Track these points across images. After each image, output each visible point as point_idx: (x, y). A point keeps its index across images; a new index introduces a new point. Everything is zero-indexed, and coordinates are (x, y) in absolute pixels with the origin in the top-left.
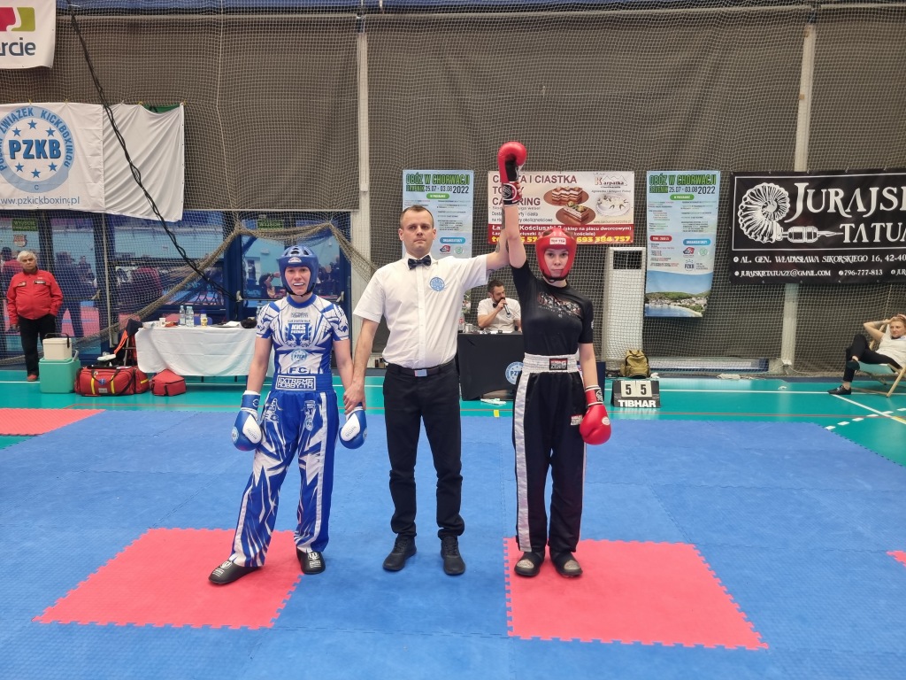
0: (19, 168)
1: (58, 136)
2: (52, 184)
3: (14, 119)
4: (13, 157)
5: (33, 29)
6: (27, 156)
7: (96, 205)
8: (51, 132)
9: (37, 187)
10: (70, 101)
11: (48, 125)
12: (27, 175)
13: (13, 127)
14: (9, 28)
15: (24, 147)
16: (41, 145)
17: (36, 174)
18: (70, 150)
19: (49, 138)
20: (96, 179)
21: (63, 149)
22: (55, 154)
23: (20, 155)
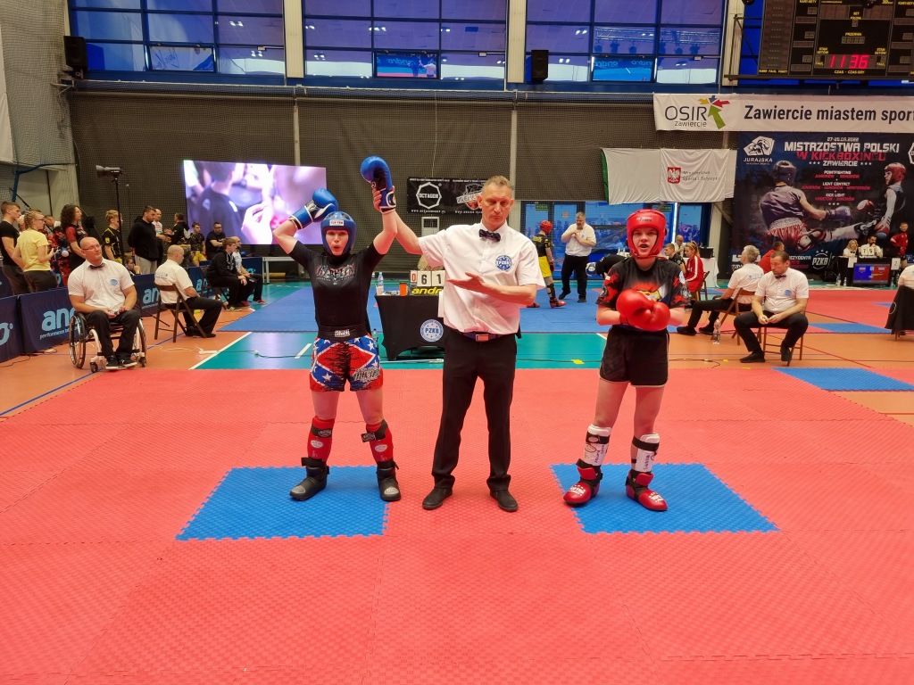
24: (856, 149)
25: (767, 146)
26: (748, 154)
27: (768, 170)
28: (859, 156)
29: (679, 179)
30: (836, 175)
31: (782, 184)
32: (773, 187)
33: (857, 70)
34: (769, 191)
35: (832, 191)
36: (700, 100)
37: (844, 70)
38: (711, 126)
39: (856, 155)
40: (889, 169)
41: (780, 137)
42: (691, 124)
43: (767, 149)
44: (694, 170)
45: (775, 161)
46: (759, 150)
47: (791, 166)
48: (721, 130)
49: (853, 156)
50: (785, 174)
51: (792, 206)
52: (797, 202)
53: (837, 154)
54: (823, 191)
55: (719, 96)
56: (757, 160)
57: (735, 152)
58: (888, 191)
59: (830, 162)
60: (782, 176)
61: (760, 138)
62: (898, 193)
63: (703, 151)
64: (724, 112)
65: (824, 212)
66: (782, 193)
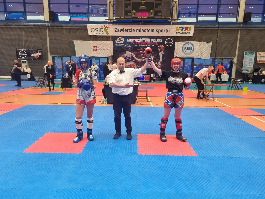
0: (186, 51)
1: (192, 46)
2: (190, 54)
3: (186, 44)
4: (185, 50)
5: (190, 30)
6: (187, 49)
7: (197, 57)
8: (191, 46)
9: (188, 54)
10: (195, 41)
11: (191, 45)
12: (187, 52)
13: (185, 45)
14: (187, 30)
15: (187, 48)
16: (189, 48)
17: (188, 52)
18: (194, 49)
19: (190, 47)
20: (197, 53)
21: (193, 48)
22: (191, 49)
23: (186, 49)
24: (149, 41)
25: (122, 40)
26: (117, 43)
27: (123, 47)
28: (150, 43)
29: (96, 50)
30: (143, 49)
31: (127, 51)
32: (125, 52)
33: (145, 17)
34: (124, 53)
35: (143, 54)
36: (101, 26)
37: (141, 17)
38: (105, 34)
39: (149, 43)
40: (159, 47)
41: (126, 38)
42: (99, 33)
43: (122, 41)
44: (101, 47)
45: (125, 45)
46: (120, 41)
47: (129, 46)
48: (108, 35)
49: (148, 43)
50: (128, 49)
51: (131, 58)
52: (132, 57)
53: (143, 42)
54: (140, 54)
55: (107, 25)
56: (119, 44)
57: (113, 42)
58: (160, 54)
59: (141, 45)
60: (127, 49)
61: (120, 38)
62: (163, 55)
63: (103, 42)
64: (108, 30)
65: (141, 60)
66: (128, 54)
